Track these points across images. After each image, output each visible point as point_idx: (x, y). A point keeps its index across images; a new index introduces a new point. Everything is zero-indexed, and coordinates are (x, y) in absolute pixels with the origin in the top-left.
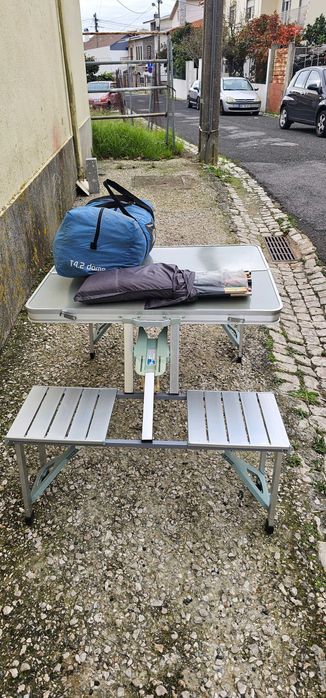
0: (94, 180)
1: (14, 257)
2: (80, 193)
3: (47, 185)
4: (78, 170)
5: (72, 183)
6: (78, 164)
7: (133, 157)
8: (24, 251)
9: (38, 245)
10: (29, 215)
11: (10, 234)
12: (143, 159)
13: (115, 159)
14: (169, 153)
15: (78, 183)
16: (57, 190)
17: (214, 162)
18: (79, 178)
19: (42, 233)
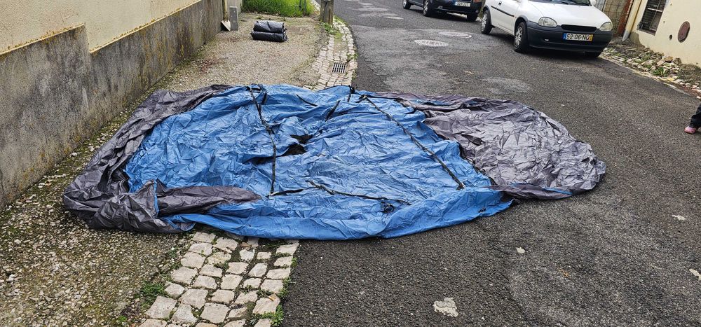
0: (234, 22)
1: (168, 42)
2: (224, 29)
3: (195, 13)
4: (224, 13)
5: (217, 20)
6: (224, 9)
7: (272, 13)
8: (175, 44)
9: (185, 44)
10: (180, 25)
11: (167, 30)
12: (280, 15)
13: (259, 13)
14: (300, 13)
15: (223, 22)
16: (203, 20)
17: (330, 21)
18: (224, 19)
19: (189, 39)
